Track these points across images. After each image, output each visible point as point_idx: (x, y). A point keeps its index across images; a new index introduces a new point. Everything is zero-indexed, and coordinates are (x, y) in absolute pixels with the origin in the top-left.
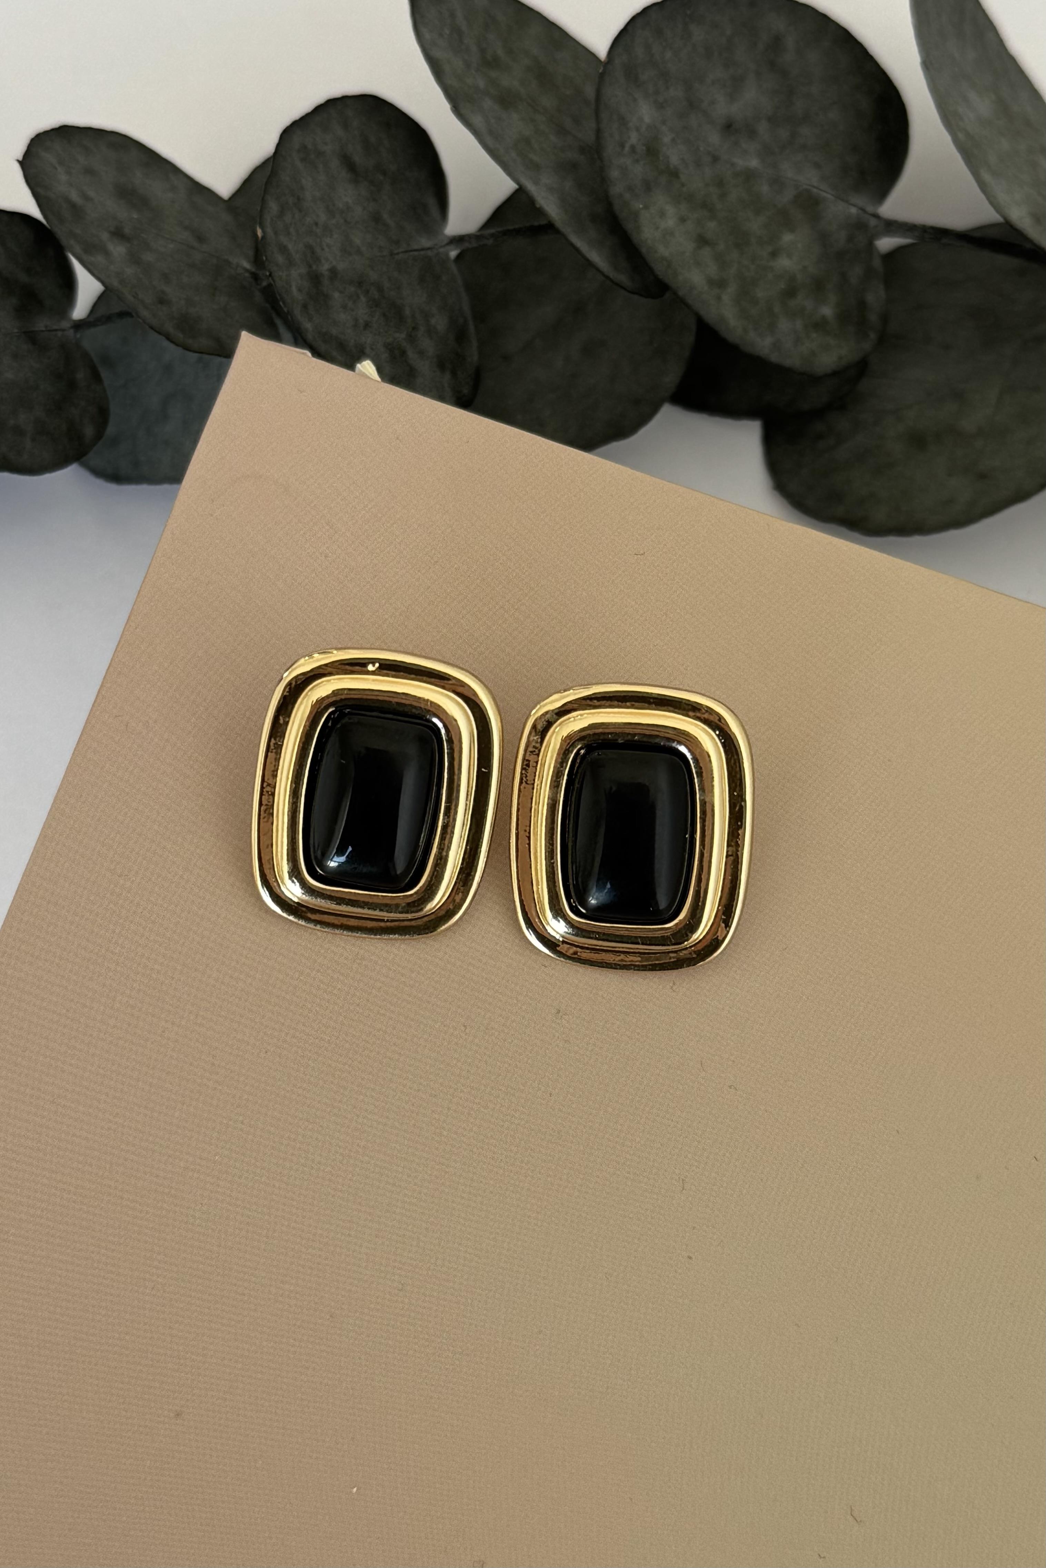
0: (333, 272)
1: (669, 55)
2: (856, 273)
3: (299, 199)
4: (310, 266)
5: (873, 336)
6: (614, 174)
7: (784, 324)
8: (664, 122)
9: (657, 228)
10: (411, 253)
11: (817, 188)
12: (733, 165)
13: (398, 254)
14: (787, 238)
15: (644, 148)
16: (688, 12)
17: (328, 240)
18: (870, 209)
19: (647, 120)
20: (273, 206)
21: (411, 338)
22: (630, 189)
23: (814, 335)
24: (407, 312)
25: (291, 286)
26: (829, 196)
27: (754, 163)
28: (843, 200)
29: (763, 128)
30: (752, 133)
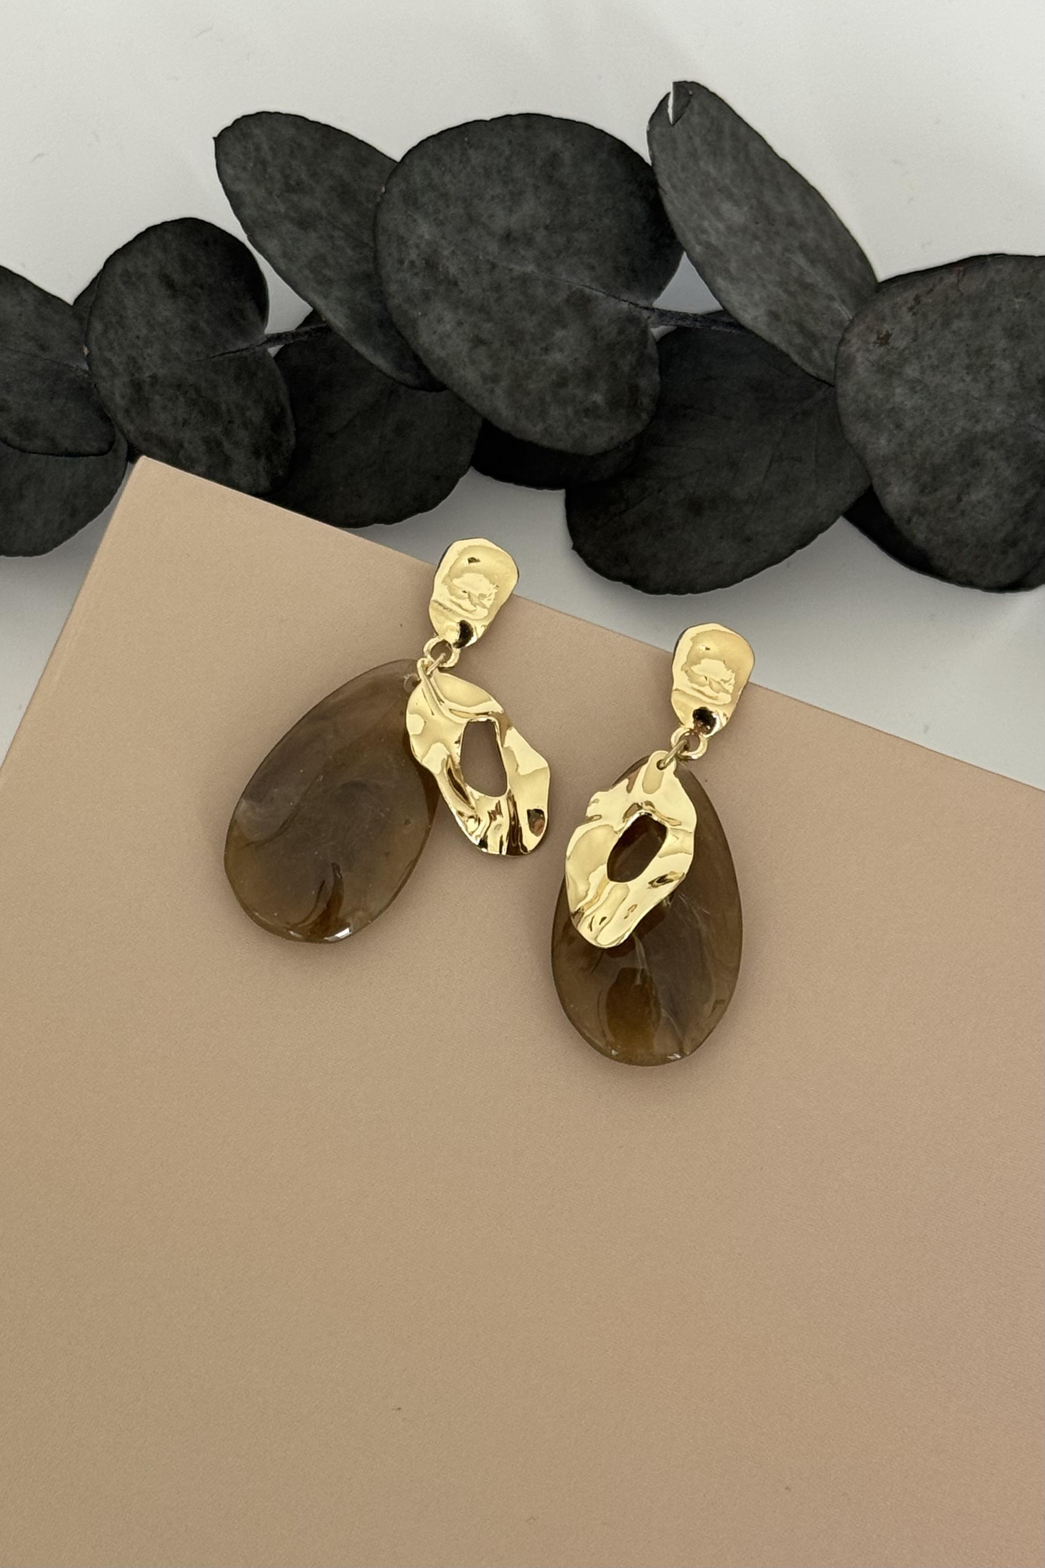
0: (154, 377)
1: (448, 178)
2: (626, 363)
3: (121, 317)
4: (133, 375)
5: (644, 416)
6: (393, 288)
7: (555, 412)
8: (443, 237)
9: (435, 332)
10: (227, 355)
11: (589, 287)
12: (511, 270)
13: (214, 357)
14: (560, 334)
15: (424, 262)
16: (466, 139)
17: (149, 351)
18: (643, 303)
19: (427, 237)
20: (98, 326)
21: (227, 432)
22: (409, 300)
23: (585, 420)
24: (224, 407)
25: (114, 394)
26: (601, 294)
27: (530, 268)
28: (615, 297)
29: (540, 236)
30: (530, 241)
